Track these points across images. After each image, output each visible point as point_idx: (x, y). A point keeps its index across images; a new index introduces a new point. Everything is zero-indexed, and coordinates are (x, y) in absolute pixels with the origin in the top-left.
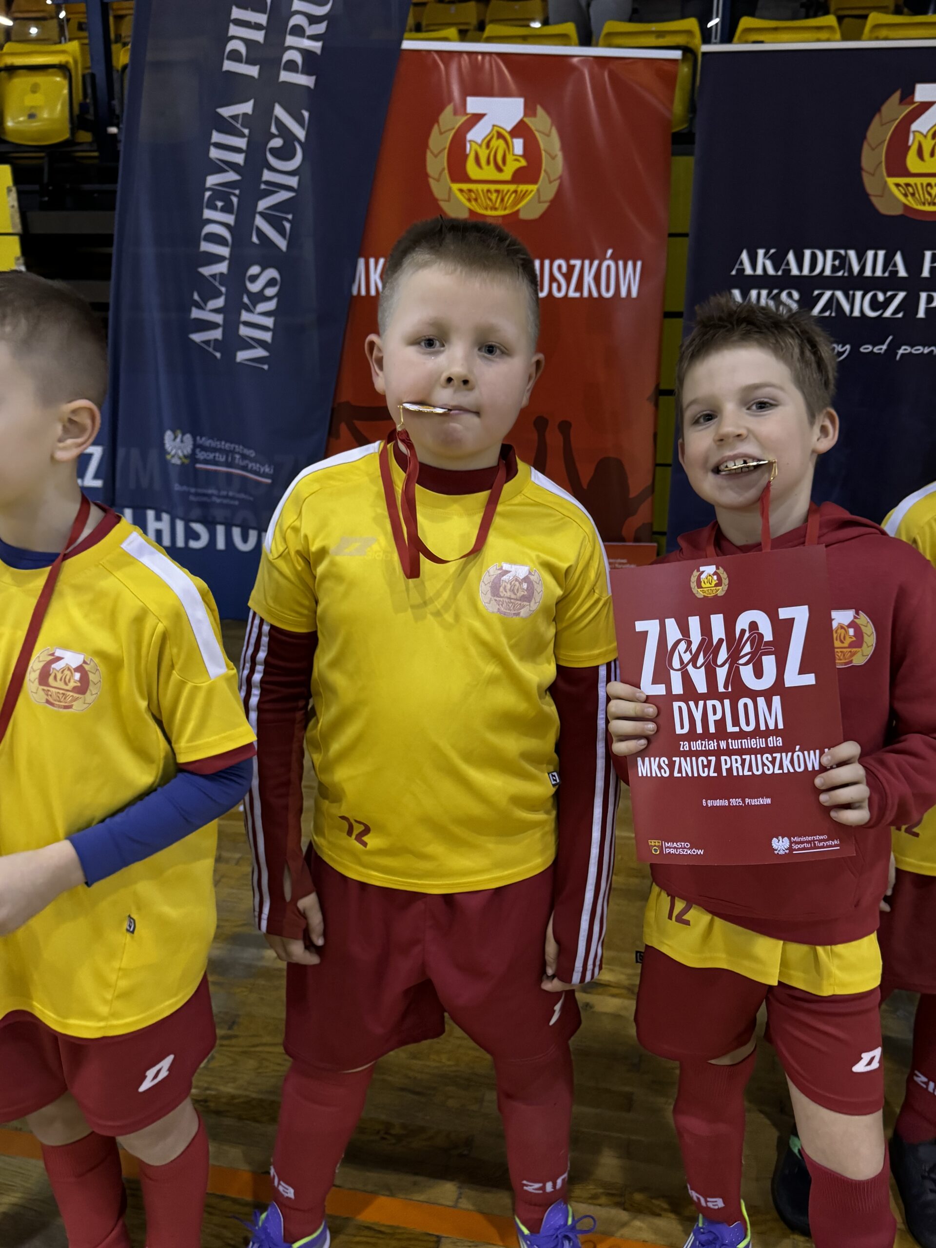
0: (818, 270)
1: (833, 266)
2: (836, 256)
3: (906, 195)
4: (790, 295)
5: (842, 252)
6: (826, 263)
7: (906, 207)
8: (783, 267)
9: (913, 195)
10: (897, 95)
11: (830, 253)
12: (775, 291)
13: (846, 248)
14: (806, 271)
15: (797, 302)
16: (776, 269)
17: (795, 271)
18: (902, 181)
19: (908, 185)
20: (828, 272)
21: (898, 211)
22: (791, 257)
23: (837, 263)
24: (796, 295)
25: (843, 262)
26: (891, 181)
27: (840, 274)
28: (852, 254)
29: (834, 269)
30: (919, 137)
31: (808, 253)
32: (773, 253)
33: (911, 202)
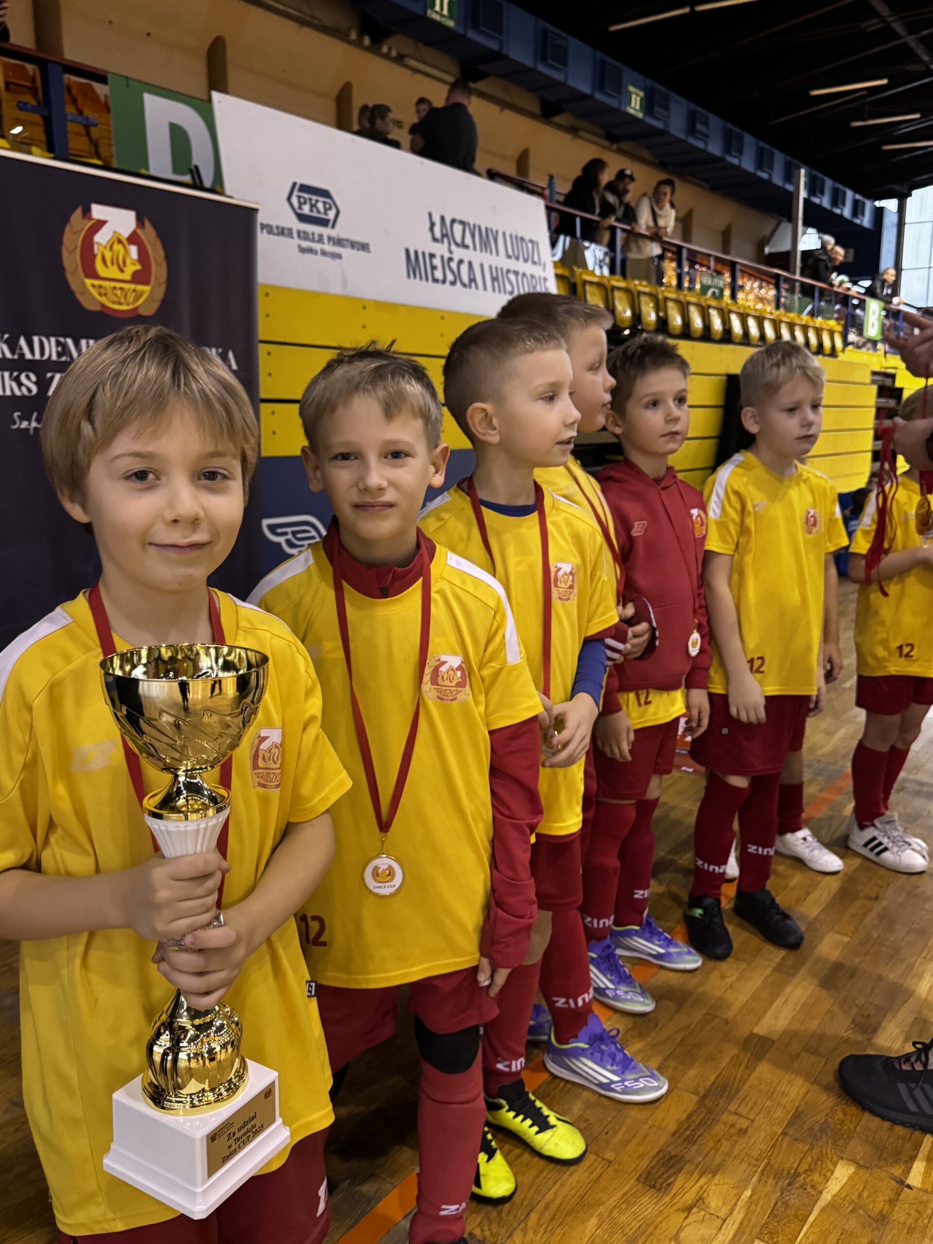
0: (46, 356)
1: (58, 352)
2: (58, 343)
3: (100, 294)
4: (28, 377)
5: (62, 339)
6: (51, 349)
7: (102, 305)
8: (18, 351)
9: (105, 295)
10: (79, 212)
11: (53, 340)
12: (15, 374)
13: (65, 337)
14: (37, 356)
15: (36, 383)
16: (13, 353)
17: (28, 356)
18: (97, 282)
19: (100, 287)
20: (54, 357)
21: (98, 308)
22: (22, 342)
23: (60, 349)
24: (33, 377)
25: (64, 350)
26: (88, 282)
27: (64, 359)
28: (70, 342)
29: (59, 355)
30: (101, 249)
31: (36, 339)
32: (8, 338)
33: (103, 300)
